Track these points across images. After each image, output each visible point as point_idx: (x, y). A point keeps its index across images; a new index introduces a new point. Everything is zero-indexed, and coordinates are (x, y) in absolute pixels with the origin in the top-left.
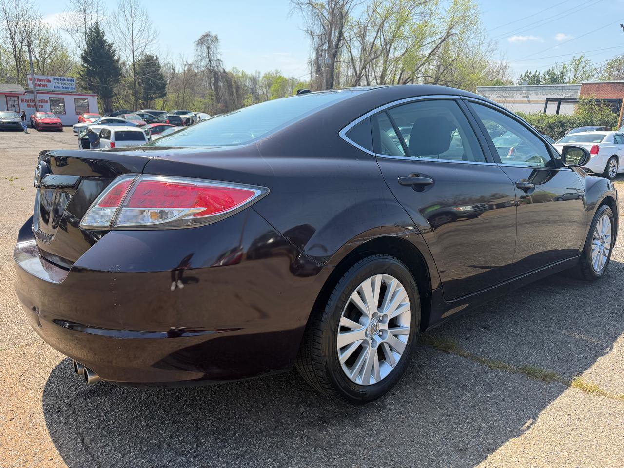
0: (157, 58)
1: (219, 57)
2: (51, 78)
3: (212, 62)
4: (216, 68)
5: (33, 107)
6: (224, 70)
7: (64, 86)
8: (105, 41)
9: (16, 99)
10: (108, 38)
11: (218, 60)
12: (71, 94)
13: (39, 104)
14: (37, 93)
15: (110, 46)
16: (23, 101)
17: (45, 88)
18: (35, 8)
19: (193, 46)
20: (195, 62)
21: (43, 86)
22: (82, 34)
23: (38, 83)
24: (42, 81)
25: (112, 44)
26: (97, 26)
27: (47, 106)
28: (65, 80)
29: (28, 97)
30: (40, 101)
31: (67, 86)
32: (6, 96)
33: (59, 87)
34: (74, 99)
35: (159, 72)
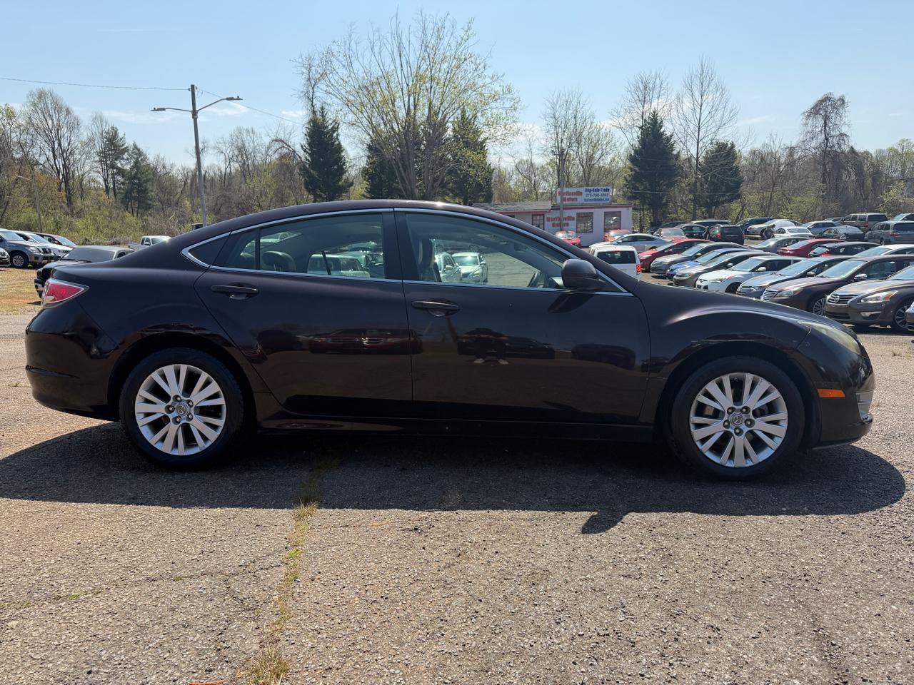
0: (733, 146)
1: (844, 130)
2: (582, 190)
3: (830, 140)
4: (836, 147)
5: (558, 226)
6: (852, 148)
7: (597, 198)
8: (662, 134)
9: (542, 217)
10: (667, 129)
11: (841, 134)
12: (601, 208)
13: (565, 222)
14: (564, 209)
15: (669, 139)
16: (548, 219)
17: (574, 203)
18: (587, 107)
19: (800, 120)
20: (800, 144)
21: (573, 200)
22: (637, 129)
23: (567, 197)
24: (573, 194)
25: (671, 136)
26: (655, 115)
27: (573, 224)
28: (599, 190)
29: (555, 214)
30: (565, 219)
31: (600, 197)
32: (533, 215)
33: (590, 200)
34: (605, 213)
35: (734, 165)
